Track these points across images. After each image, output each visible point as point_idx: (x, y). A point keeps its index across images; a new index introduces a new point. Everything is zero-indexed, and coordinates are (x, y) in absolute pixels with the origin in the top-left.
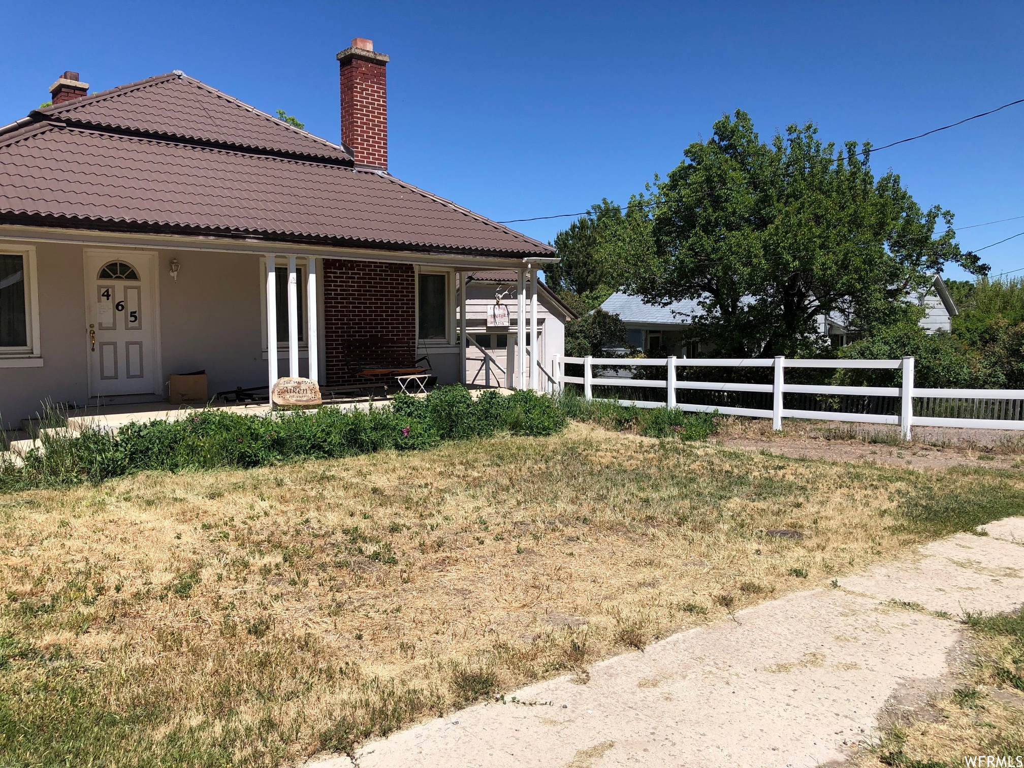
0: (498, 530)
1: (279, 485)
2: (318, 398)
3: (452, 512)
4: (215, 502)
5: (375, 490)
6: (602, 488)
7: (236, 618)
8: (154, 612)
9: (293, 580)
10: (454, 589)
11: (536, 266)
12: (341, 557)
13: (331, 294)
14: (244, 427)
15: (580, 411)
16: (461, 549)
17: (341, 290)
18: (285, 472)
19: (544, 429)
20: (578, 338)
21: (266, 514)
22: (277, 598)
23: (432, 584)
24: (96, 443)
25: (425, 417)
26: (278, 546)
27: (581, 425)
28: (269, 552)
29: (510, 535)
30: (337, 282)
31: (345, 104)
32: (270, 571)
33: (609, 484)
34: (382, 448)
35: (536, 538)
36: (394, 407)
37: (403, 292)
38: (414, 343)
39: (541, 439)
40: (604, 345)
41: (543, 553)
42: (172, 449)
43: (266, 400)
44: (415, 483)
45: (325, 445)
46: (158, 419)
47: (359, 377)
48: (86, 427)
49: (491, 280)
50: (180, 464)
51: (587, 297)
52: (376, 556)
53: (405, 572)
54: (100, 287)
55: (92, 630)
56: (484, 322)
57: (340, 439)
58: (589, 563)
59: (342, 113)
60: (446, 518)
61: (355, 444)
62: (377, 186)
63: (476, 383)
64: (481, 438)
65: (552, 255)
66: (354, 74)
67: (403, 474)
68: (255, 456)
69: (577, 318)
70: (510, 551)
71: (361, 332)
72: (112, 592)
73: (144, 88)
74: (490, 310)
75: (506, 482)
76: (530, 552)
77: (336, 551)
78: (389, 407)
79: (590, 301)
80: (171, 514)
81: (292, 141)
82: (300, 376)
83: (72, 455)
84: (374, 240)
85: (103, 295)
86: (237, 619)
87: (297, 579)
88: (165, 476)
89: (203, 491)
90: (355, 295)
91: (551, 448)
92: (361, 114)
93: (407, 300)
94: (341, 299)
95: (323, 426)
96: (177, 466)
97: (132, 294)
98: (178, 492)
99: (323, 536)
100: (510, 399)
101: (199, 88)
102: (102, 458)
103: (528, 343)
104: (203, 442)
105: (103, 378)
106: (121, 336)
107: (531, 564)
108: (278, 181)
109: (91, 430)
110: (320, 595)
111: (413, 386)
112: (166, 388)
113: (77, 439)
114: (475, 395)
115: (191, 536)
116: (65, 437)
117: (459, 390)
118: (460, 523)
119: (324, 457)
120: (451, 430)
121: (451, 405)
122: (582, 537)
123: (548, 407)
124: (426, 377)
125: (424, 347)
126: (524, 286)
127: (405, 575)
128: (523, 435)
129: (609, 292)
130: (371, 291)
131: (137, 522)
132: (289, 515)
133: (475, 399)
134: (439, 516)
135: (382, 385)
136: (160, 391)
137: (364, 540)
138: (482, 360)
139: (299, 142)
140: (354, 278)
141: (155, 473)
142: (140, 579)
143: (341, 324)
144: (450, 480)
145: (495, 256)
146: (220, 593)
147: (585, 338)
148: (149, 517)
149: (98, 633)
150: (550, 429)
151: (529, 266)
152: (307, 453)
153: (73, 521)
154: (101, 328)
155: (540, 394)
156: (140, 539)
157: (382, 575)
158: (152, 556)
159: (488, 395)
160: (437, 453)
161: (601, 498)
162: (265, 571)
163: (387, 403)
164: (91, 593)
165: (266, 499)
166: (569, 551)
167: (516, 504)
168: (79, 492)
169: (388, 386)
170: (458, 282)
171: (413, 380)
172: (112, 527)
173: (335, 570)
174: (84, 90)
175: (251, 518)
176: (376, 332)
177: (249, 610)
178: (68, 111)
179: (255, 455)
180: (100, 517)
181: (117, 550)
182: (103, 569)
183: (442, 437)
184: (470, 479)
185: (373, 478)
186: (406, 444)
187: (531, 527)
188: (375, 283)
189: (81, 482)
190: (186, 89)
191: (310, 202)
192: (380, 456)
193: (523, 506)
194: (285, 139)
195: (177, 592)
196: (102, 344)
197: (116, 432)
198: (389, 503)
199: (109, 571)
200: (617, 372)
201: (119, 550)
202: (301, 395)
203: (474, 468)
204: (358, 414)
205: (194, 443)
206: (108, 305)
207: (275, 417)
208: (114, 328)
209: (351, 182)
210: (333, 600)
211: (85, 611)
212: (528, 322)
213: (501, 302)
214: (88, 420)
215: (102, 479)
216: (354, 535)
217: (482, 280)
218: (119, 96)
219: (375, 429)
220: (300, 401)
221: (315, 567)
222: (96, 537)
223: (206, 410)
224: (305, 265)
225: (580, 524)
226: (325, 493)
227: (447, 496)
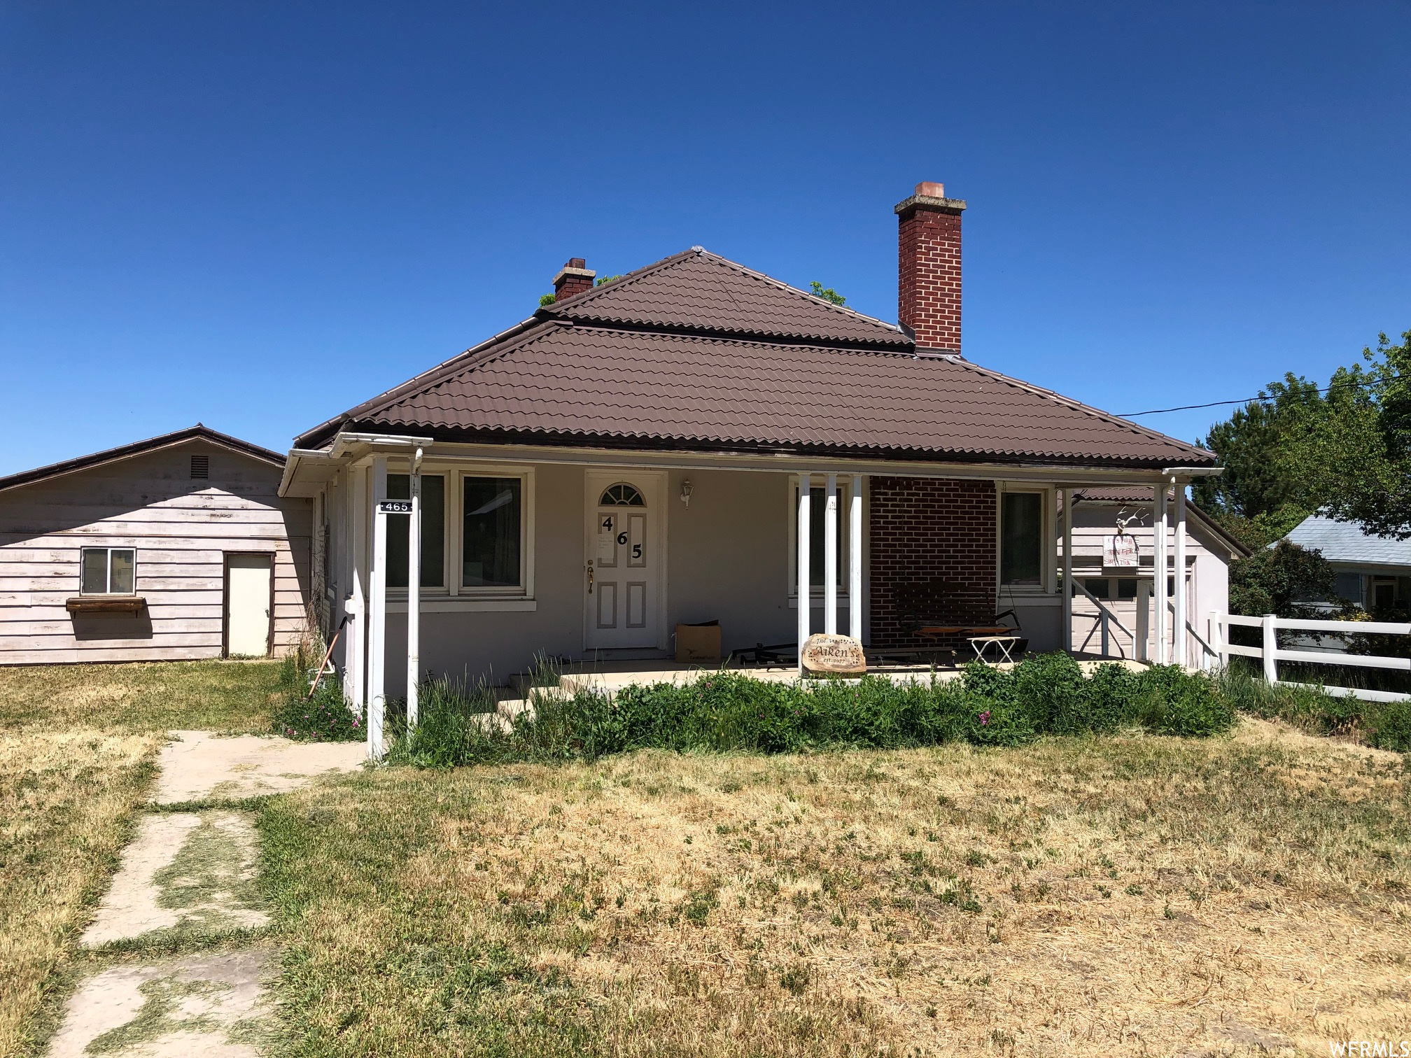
0: (1132, 878)
1: (812, 781)
2: (861, 664)
3: (1059, 844)
4: (731, 796)
5: (943, 801)
6: (1304, 828)
7: (765, 961)
8: (663, 941)
9: (838, 919)
10: (1069, 962)
11: (1182, 480)
12: (901, 893)
13: (879, 522)
14: (767, 698)
15: (1259, 700)
16: (1075, 901)
17: (893, 517)
18: (818, 763)
19: (1199, 727)
20: (1250, 585)
21: (797, 820)
22: (817, 940)
23: (1034, 949)
24: (592, 709)
25: (1012, 699)
26: (815, 867)
27: (1262, 724)
28: (805, 874)
29: (1152, 888)
30: (887, 505)
31: (906, 269)
32: (805, 901)
33: (1317, 823)
34: (950, 740)
35: (1195, 897)
36: (966, 682)
37: (979, 519)
38: (994, 590)
39: (1194, 741)
40: (1295, 598)
41: (1209, 922)
42: (679, 721)
43: (793, 662)
44: (1000, 795)
45: (871, 729)
46: (663, 682)
47: (916, 635)
48: (582, 687)
49: (1110, 499)
50: (688, 742)
51: (1263, 521)
52: (949, 898)
53: (993, 926)
54: (601, 515)
55: (592, 954)
56: (1099, 561)
57: (892, 723)
58: (1288, 948)
59: (900, 282)
60: (1050, 853)
61: (913, 731)
62: (947, 375)
63: (1087, 650)
64: (1097, 734)
65: (1210, 463)
66: (918, 229)
67: (982, 780)
68: (780, 739)
69: (1248, 555)
70: (1153, 913)
71: (919, 574)
72: (613, 906)
73: (659, 271)
74: (1108, 544)
75: (1140, 805)
76: (1186, 918)
77: (893, 883)
78: (959, 681)
79: (1268, 528)
80: (679, 808)
81: (834, 323)
82: (838, 633)
83: (565, 722)
84: (942, 450)
85: (604, 525)
86: (766, 964)
87: (842, 917)
88: (670, 756)
89: (716, 780)
90: (911, 523)
91: (1211, 757)
92: (926, 282)
93: (984, 529)
94: (892, 528)
95: (869, 704)
96: (684, 744)
97: (637, 523)
98: (685, 779)
99: (874, 860)
100: (1142, 677)
101: (721, 265)
102: (598, 729)
103: (1171, 592)
104: (718, 716)
105: (600, 626)
106: (622, 575)
107: (1191, 938)
108: (816, 377)
109: (586, 693)
110: (874, 944)
111: (993, 653)
112: (672, 641)
113: (571, 703)
114: (1087, 669)
115: (705, 843)
116: (557, 699)
117: (1061, 662)
118: (1071, 862)
119: (870, 746)
120: (1051, 720)
121: (1051, 683)
122: (1274, 905)
123: (1205, 692)
124: (1012, 641)
125: (1009, 596)
126: (1165, 508)
127: (993, 931)
128: (1165, 734)
129: (1301, 515)
130: (934, 518)
131: (638, 816)
132: (827, 824)
133: (1087, 675)
134: (1039, 849)
135: (948, 648)
136: (664, 645)
137: (932, 872)
138: (1095, 617)
139: (842, 324)
140: (911, 500)
141: (659, 752)
142: (645, 893)
143: (892, 562)
144: (1053, 795)
145: (1118, 466)
146: (743, 924)
147: (1262, 585)
148: (652, 810)
149: (599, 957)
150: (1208, 727)
151: (1173, 480)
152: (847, 738)
153: (565, 806)
154: (601, 565)
155: (1190, 672)
156: (643, 840)
157: (960, 926)
158: (657, 864)
159: (1107, 670)
160: (1031, 753)
161: (1303, 844)
162: (800, 900)
163: (955, 674)
164: (589, 904)
165: (797, 799)
166: (1254, 925)
167: (1158, 840)
168: (571, 769)
169: (957, 651)
170: (1060, 503)
171: (995, 643)
172: (609, 819)
173: (893, 911)
174: (591, 278)
175: (779, 824)
176: (939, 574)
177: (781, 953)
178: (575, 307)
179: (780, 736)
180: (596, 804)
181: (617, 850)
182: (602, 874)
183: (1038, 730)
184: (1083, 796)
185: (940, 781)
186: (984, 736)
187: (1187, 880)
188: (939, 506)
189: (573, 757)
190: (706, 268)
191: (856, 402)
192: (947, 750)
193: (1170, 845)
194: (826, 322)
195: (689, 916)
196: (600, 585)
197: (614, 696)
198: (963, 821)
199: (609, 877)
200: (1318, 640)
201: (618, 851)
202: (839, 658)
203: (1088, 779)
204: (916, 690)
205: (705, 716)
206: (609, 536)
207: (805, 686)
208: (614, 565)
209: (910, 373)
210: (894, 954)
211: (585, 927)
212: (1171, 561)
213: (1125, 531)
214: (583, 679)
215: (597, 755)
216: (917, 863)
217: (1096, 499)
218: (630, 284)
219: (939, 711)
220: (838, 666)
221: (866, 903)
222: (592, 831)
223: (721, 673)
224: (845, 485)
225: (1268, 883)
226: (874, 797)
227: (1049, 818)
